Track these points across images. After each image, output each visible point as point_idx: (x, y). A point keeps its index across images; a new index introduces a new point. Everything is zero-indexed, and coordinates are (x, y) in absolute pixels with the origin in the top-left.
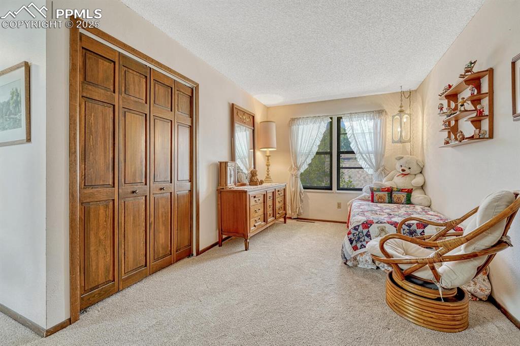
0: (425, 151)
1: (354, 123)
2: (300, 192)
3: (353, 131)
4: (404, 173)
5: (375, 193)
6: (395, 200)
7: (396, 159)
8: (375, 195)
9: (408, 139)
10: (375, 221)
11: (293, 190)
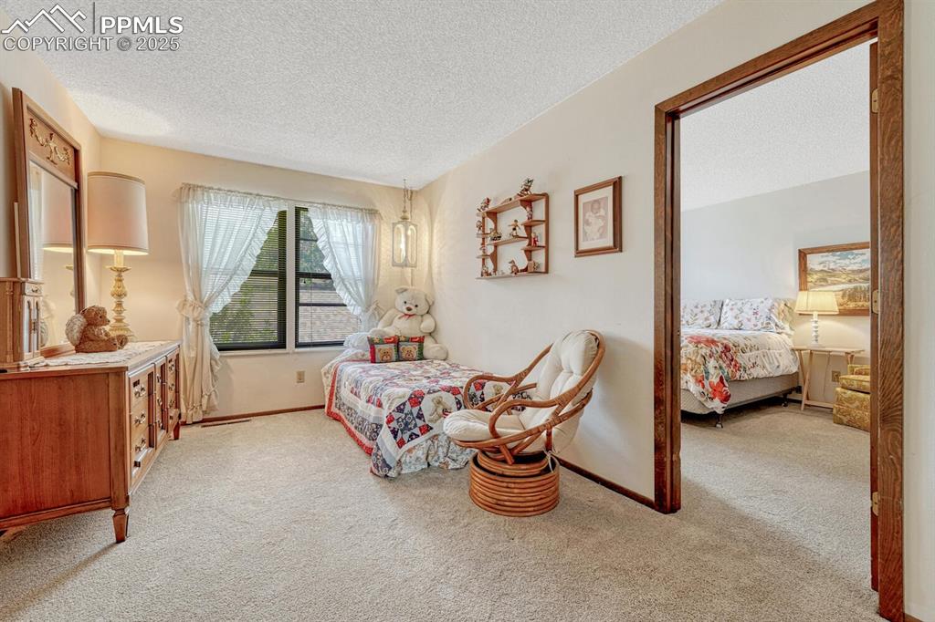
0: (435, 281)
1: (331, 222)
2: (212, 358)
3: (328, 238)
4: (410, 313)
5: (378, 347)
6: (404, 355)
7: (397, 291)
8: (377, 351)
9: (402, 261)
10: (425, 391)
11: (193, 354)
